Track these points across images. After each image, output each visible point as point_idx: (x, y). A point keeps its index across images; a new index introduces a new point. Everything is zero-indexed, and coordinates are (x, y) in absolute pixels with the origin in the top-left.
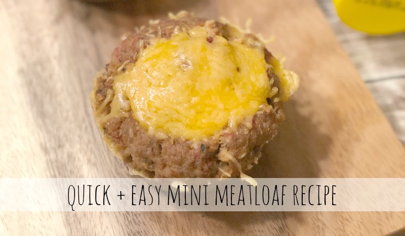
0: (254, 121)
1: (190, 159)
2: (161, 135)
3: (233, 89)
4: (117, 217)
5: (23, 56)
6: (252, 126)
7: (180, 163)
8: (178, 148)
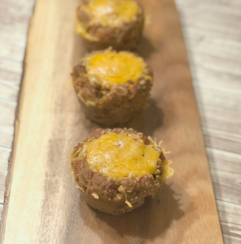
0: (141, 179)
1: (103, 184)
2: (95, 171)
3: (137, 162)
4: (66, 212)
5: (54, 135)
6: (139, 180)
7: (99, 185)
8: (100, 178)
